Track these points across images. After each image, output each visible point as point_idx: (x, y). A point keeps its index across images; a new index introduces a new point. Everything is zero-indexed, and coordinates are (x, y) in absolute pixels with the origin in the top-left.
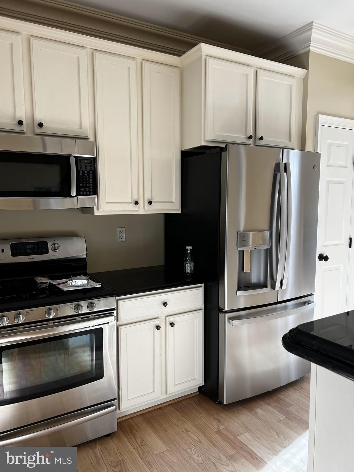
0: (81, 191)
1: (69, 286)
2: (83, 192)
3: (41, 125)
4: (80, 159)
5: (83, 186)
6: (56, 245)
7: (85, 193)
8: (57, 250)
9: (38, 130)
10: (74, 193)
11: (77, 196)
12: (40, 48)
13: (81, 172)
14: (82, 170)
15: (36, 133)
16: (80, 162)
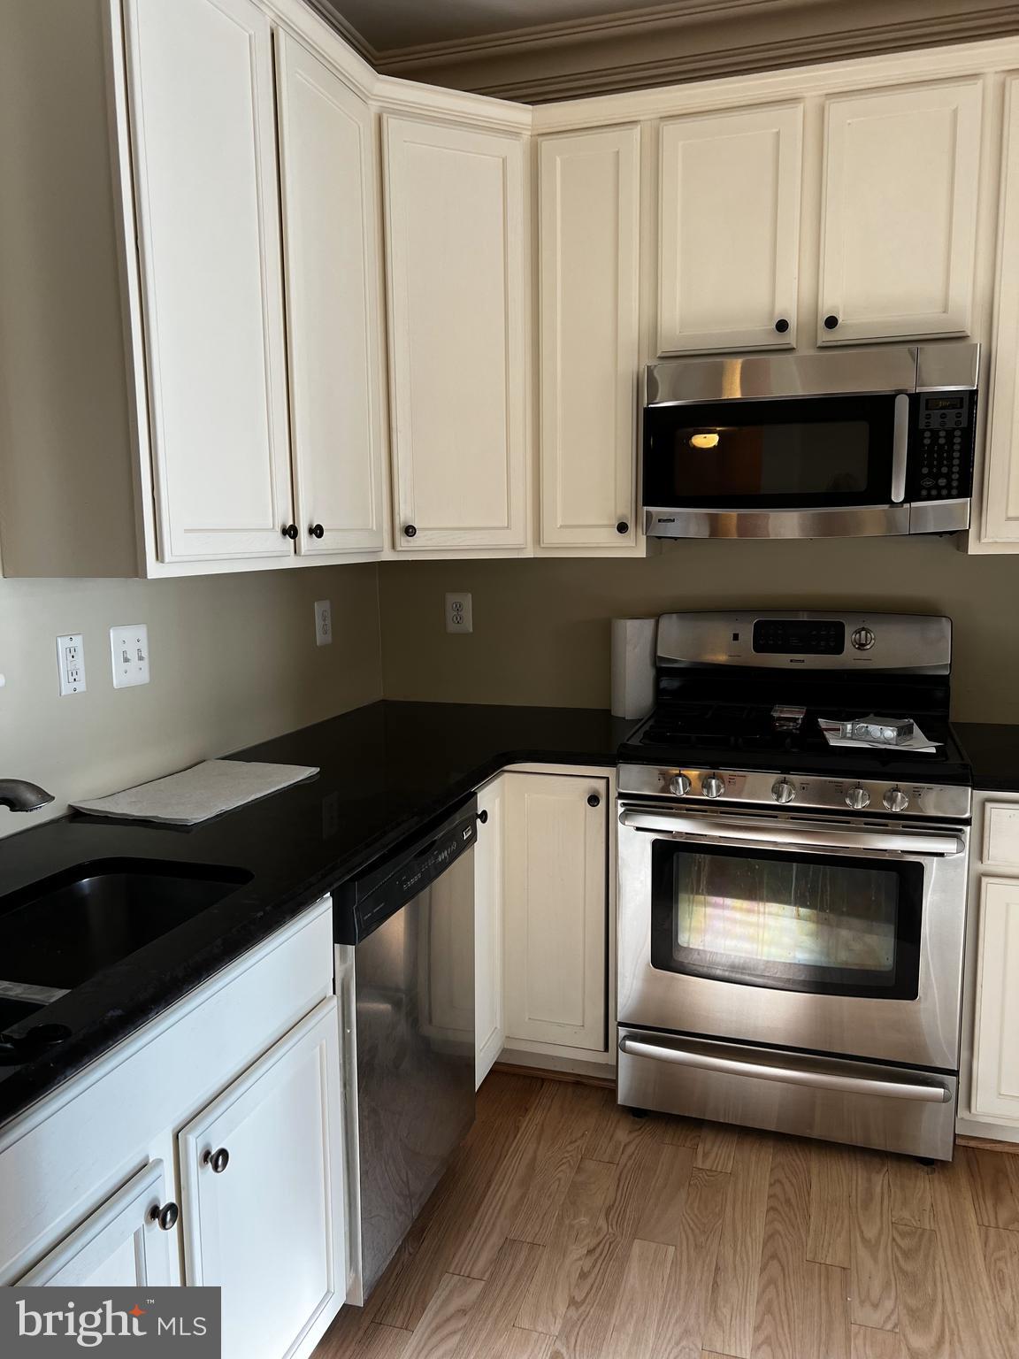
0: (924, 488)
1: (849, 735)
2: (929, 490)
3: (831, 322)
4: (927, 400)
5: (930, 474)
6: (863, 633)
7: (934, 492)
8: (868, 647)
9: (826, 337)
10: (898, 494)
11: (908, 499)
12: (849, 121)
13: (927, 434)
14: (931, 430)
15: (819, 344)
16: (927, 409)
